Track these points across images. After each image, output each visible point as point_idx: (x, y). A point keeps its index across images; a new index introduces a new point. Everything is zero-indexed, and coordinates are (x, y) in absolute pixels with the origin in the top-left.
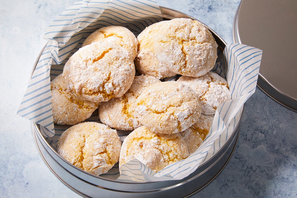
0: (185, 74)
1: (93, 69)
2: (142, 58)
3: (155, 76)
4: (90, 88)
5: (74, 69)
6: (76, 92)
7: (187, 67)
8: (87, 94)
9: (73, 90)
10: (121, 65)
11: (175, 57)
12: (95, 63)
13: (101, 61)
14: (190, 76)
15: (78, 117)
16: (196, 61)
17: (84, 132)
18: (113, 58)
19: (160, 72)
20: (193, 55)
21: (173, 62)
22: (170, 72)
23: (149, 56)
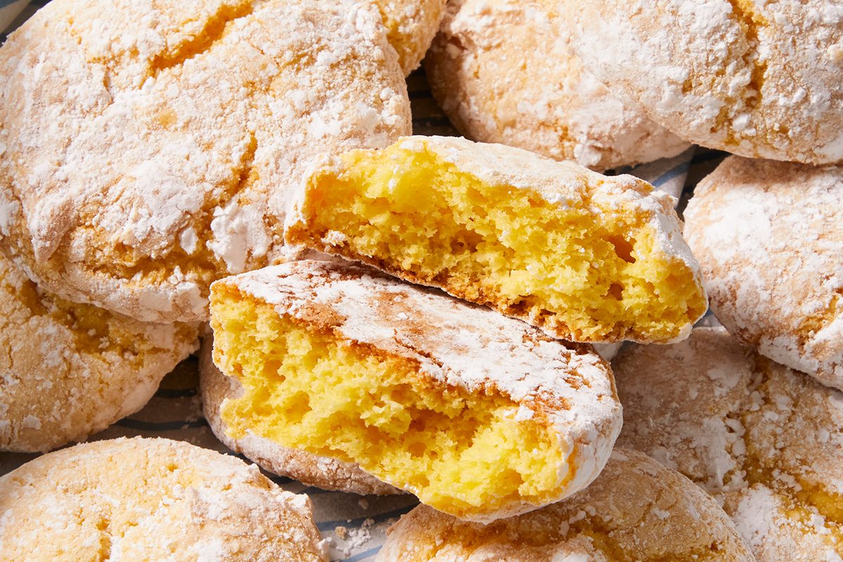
0: (755, 146)
1: (148, 114)
2: (474, 38)
3: (553, 157)
4: (122, 235)
5: (28, 109)
6: (32, 253)
7: (766, 101)
8: (103, 267)
9: (17, 235)
10: (322, 100)
11: (690, 42)
12: (164, 74)
13: (202, 64)
14: (784, 158)
15: (67, 405)
16: (821, 66)
17: (108, 498)
18: (274, 52)
19: (585, 130)
20: (801, 30)
21: (679, 74)
22: (648, 135)
23: (522, 30)
